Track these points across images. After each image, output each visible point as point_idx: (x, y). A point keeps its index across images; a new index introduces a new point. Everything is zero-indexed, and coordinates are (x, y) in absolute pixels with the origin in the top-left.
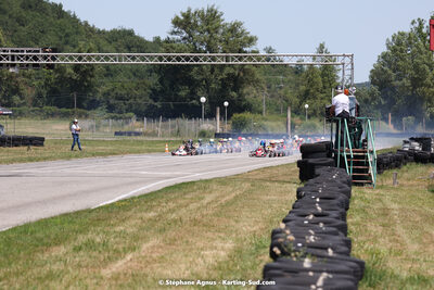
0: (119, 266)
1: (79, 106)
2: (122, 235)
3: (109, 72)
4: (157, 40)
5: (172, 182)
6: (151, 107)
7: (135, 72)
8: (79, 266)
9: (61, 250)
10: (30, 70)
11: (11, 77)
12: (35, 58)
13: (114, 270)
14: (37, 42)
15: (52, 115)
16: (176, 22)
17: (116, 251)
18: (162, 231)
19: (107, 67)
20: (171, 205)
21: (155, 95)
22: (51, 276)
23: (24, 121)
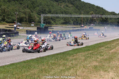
0: (112, 51)
1: (106, 24)
2: (113, 46)
3: (111, 19)
7: (115, 19)
8: (106, 51)
9: (103, 48)
10: (98, 18)
11: (95, 19)
12: (99, 16)
14: (99, 14)
15: (101, 26)
17: (112, 48)
19: (110, 18)
21: (118, 23)
22: (101, 52)
23: (97, 27)
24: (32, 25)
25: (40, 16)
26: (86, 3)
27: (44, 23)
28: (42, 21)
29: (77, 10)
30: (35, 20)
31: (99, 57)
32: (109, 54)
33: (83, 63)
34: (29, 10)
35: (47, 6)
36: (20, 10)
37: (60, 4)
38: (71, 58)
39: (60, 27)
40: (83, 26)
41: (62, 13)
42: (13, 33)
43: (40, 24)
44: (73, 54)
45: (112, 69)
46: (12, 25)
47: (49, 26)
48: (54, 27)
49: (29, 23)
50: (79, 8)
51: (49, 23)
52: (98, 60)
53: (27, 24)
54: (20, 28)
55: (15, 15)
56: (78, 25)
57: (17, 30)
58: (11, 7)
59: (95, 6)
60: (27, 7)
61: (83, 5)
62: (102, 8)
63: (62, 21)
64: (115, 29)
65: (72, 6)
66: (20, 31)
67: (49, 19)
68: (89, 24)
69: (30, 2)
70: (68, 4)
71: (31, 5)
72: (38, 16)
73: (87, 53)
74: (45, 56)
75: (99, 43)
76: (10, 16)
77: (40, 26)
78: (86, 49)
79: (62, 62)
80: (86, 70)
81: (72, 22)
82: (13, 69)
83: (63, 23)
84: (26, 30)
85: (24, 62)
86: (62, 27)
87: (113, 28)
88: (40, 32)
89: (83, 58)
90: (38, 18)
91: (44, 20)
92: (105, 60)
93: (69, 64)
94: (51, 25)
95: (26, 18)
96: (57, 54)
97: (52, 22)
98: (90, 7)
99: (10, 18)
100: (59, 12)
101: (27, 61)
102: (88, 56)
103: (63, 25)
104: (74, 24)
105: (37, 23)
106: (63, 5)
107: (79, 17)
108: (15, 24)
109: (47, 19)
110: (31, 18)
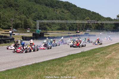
1: (102, 30)
2: (109, 51)
3: (106, 24)
4: (114, 19)
5: (117, 42)
6: (113, 30)
7: (111, 24)
8: (102, 56)
9: (98, 54)
10: (94, 24)
11: (90, 25)
12: (94, 22)
13: (107, 57)
14: (95, 19)
15: (97, 31)
16: (117, 16)
17: (108, 54)
18: (115, 51)
19: (106, 23)
20: (117, 46)
21: (114, 28)
22: (97, 58)
23: (92, 32)
24: (28, 31)
25: (36, 22)
26: (82, 9)
27: (40, 29)
28: (38, 27)
29: (73, 16)
30: (31, 27)
31: (95, 63)
32: (105, 60)
33: (78, 69)
34: (25, 16)
35: (43, 12)
36: (16, 16)
37: (56, 10)
38: (66, 64)
39: (56, 33)
40: (78, 31)
41: (58, 19)
42: (9, 39)
43: (35, 30)
44: (68, 60)
45: (107, 74)
46: (8, 32)
47: (44, 32)
48: (50, 33)
49: (24, 29)
50: (75, 14)
51: (45, 29)
52: (93, 65)
53: (23, 30)
54: (16, 34)
55: (11, 21)
56: (73, 31)
57: (12, 36)
58: (7, 13)
59: (91, 11)
60: (23, 13)
61: (79, 11)
62: (98, 14)
63: (58, 27)
64: (111, 35)
65: (67, 11)
66: (16, 37)
67: (45, 25)
68: (85, 29)
69: (26, 8)
70: (63, 10)
71: (27, 11)
72: (34, 22)
73: (82, 59)
74: (41, 62)
75: (95, 49)
76: (6, 23)
77: (36, 32)
78: (82, 54)
79: (58, 68)
80: (82, 76)
81: (68, 28)
82: (9, 75)
83: (59, 29)
84: (22, 36)
85: (20, 68)
86: (58, 33)
87: (109, 34)
88: (35, 38)
89: (79, 64)
90: (34, 24)
91: (40, 26)
92: (101, 66)
93: (65, 70)
94: (47, 31)
95: (21, 24)
96: (53, 60)
97: (48, 28)
98: (85, 13)
99: (6, 24)
100: (55, 18)
101: (23, 67)
102: (83, 62)
103: (59, 31)
104: (70, 30)
105: (33, 29)
106: (59, 10)
107: (75, 23)
108: (10, 30)
109: (42, 25)
110: (27, 24)
